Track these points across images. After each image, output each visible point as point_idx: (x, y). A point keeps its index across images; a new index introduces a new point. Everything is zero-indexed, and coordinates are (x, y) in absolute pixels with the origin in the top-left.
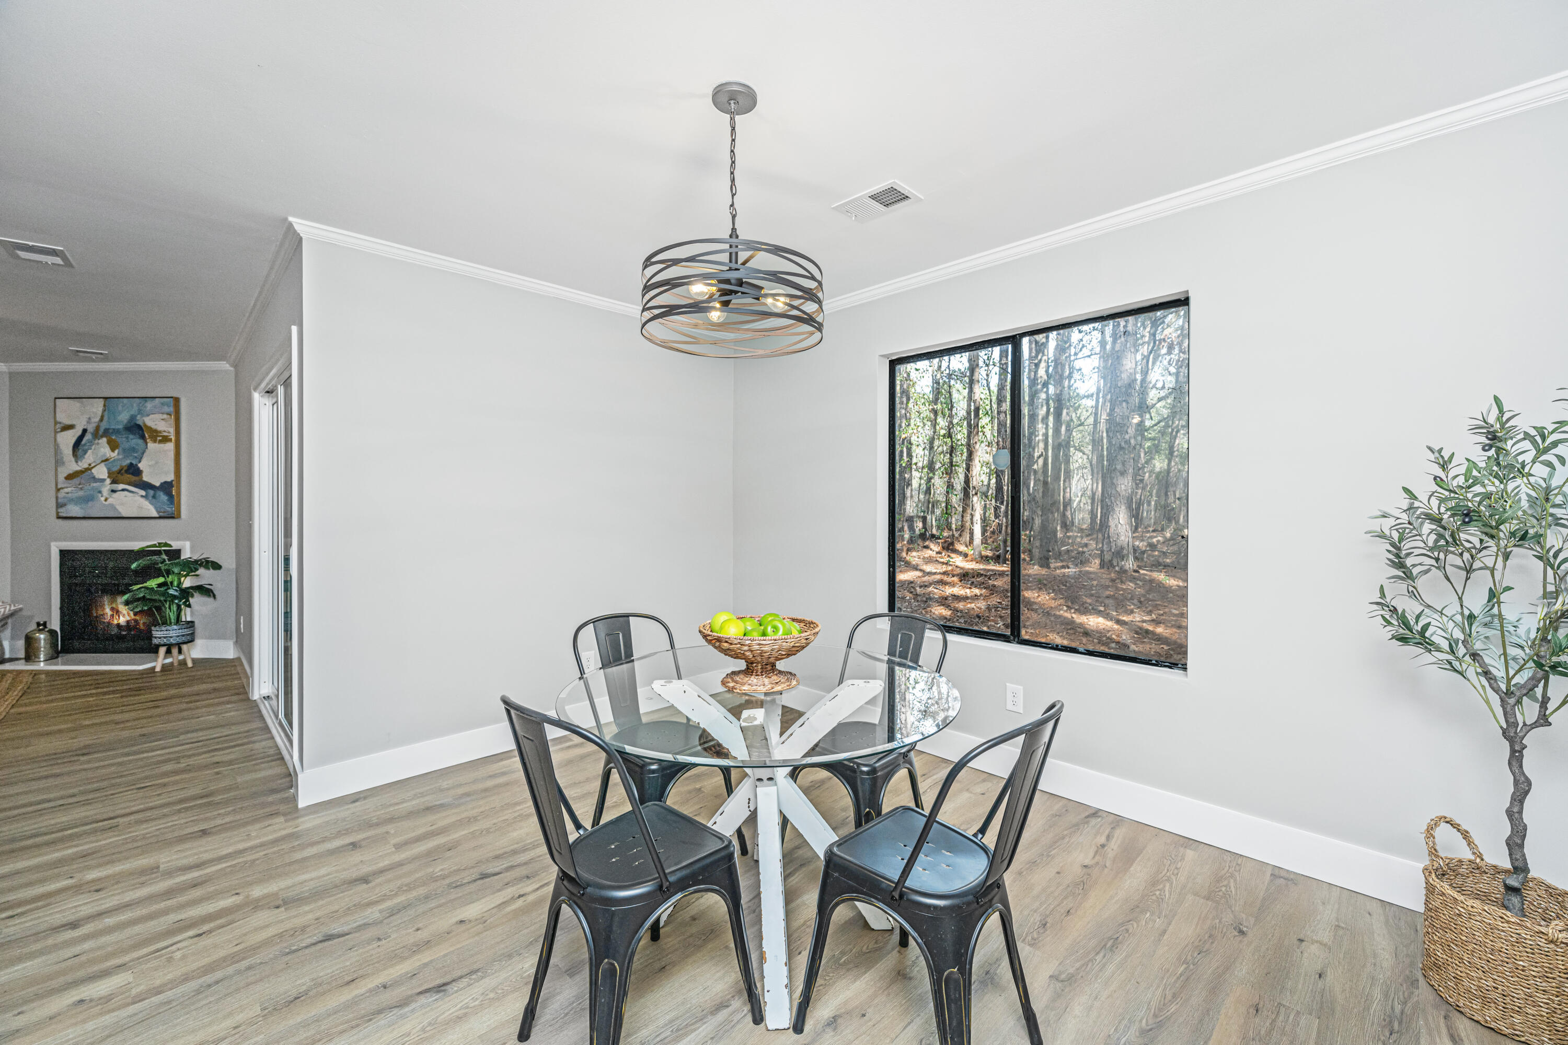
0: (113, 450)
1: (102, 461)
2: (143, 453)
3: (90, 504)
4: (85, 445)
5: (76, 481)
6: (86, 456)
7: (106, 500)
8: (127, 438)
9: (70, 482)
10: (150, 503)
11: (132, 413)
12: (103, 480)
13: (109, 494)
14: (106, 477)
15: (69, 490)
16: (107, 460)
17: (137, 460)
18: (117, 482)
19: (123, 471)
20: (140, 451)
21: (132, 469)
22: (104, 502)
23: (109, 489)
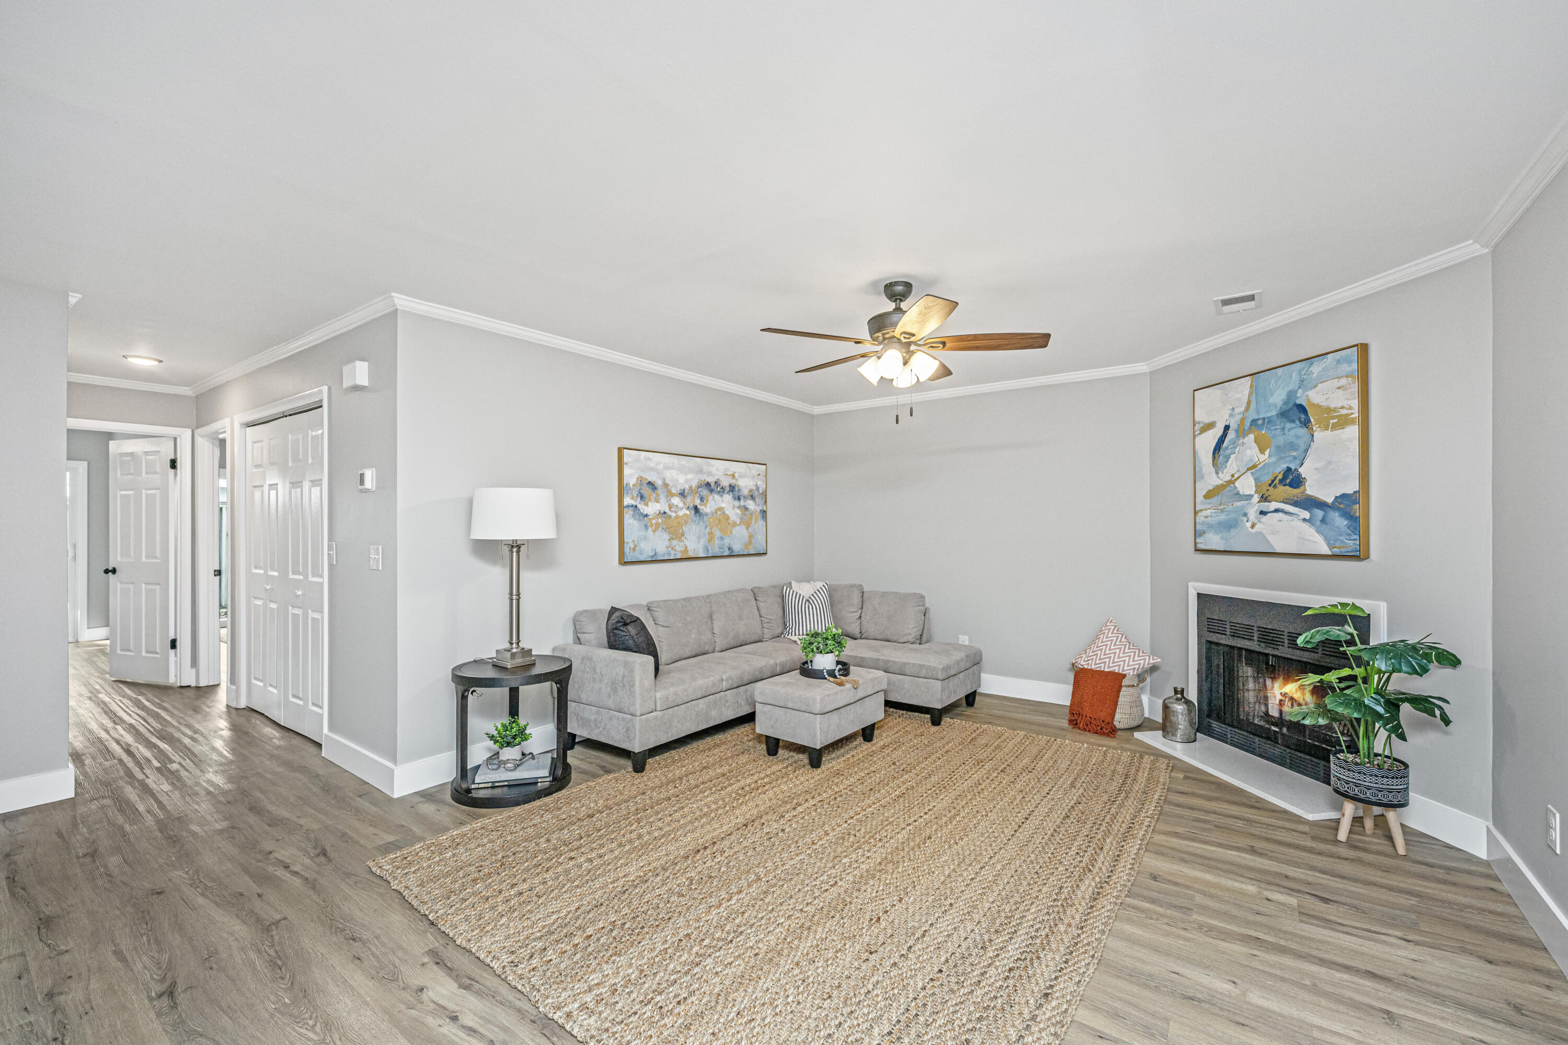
0: (1262, 451)
1: (1249, 469)
2: (1307, 450)
3: (1233, 531)
4: (1227, 447)
5: (1215, 500)
6: (1228, 464)
7: (1253, 526)
8: (1283, 429)
9: (1210, 501)
10: (1318, 531)
11: (1291, 387)
12: (1251, 496)
13: (1256, 518)
14: (1253, 492)
15: (1208, 512)
16: (1254, 466)
17: (1298, 462)
18: (1269, 498)
19: (1277, 481)
20: (1303, 447)
21: (1291, 477)
22: (1251, 530)
23: (1257, 510)
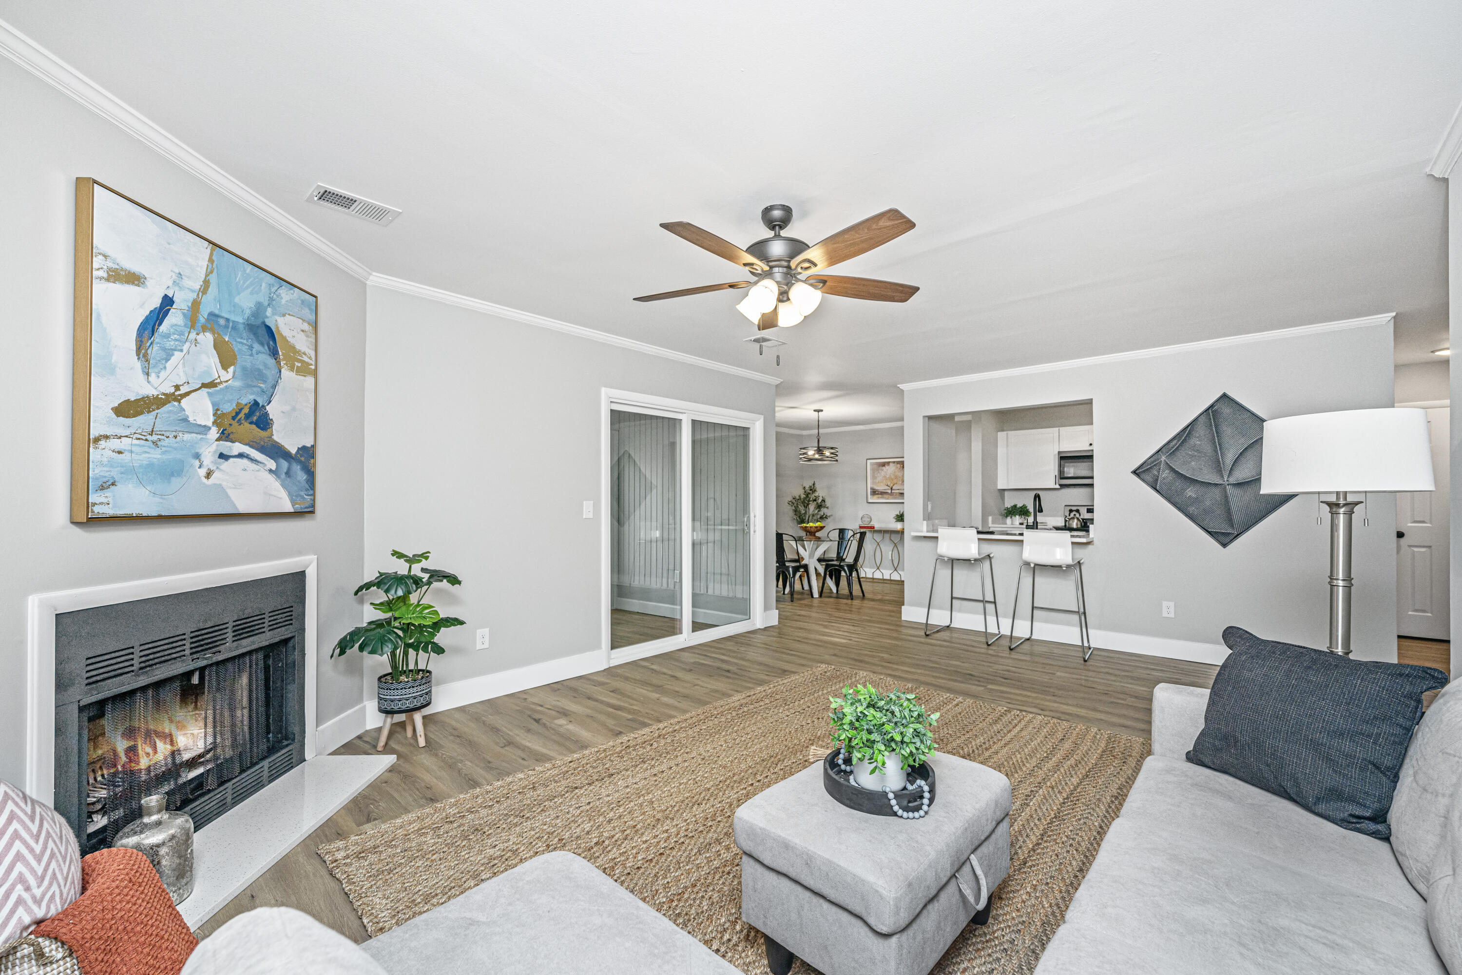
0: (225, 367)
1: (204, 386)
2: (274, 387)
3: (176, 482)
4: (167, 336)
5: (141, 422)
6: (169, 366)
7: (208, 475)
8: (250, 347)
9: (128, 421)
10: (283, 486)
11: (258, 299)
12: (206, 429)
13: (214, 463)
14: (209, 423)
16: (212, 385)
17: (266, 398)
18: (231, 436)
19: (242, 415)
20: (271, 381)
21: (258, 414)
22: (205, 480)
23: (215, 452)
